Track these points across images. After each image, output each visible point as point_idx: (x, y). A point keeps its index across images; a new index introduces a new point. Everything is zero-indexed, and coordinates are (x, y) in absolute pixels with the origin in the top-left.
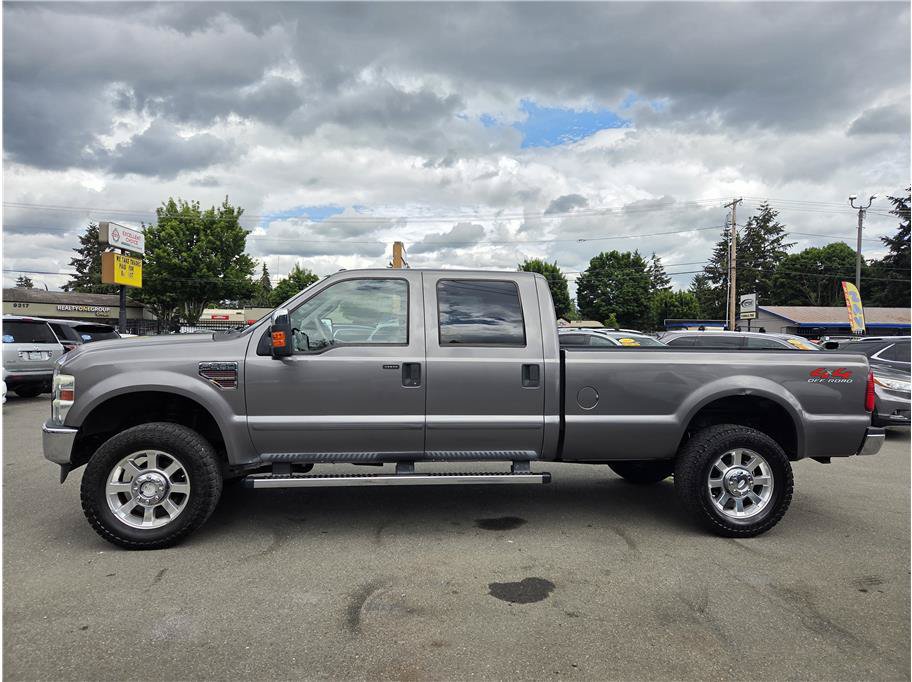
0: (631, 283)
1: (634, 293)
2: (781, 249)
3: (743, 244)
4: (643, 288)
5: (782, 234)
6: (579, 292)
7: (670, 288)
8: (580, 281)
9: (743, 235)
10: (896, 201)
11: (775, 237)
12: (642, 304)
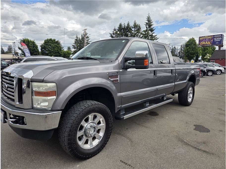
0: (57, 48)
1: (58, 51)
2: (89, 42)
3: (81, 40)
4: (60, 49)
5: (89, 39)
6: (41, 49)
7: (64, 50)
8: (41, 46)
9: (81, 38)
10: (110, 34)
11: (87, 39)
12: (60, 53)
